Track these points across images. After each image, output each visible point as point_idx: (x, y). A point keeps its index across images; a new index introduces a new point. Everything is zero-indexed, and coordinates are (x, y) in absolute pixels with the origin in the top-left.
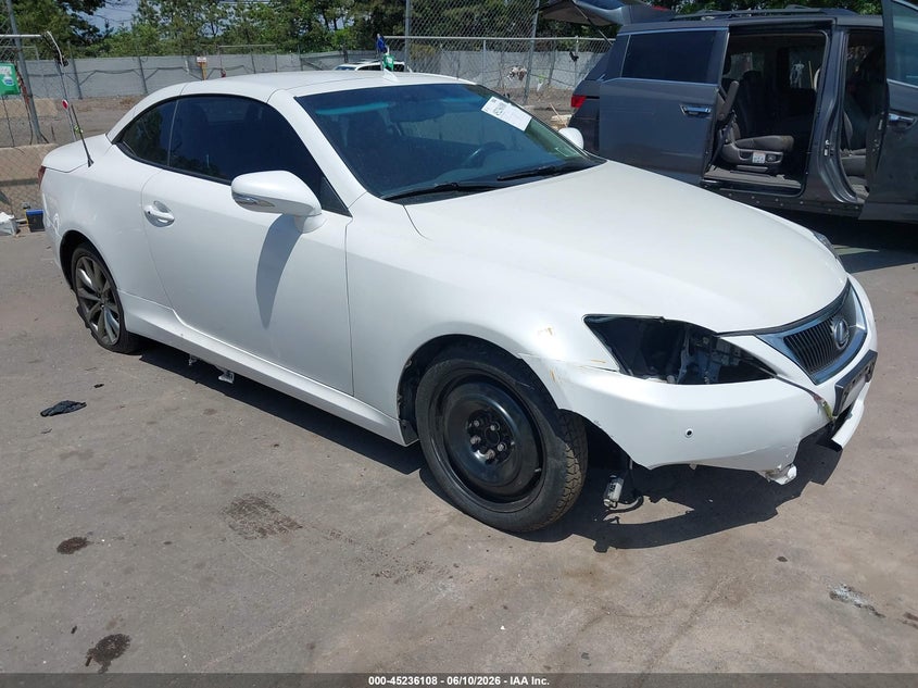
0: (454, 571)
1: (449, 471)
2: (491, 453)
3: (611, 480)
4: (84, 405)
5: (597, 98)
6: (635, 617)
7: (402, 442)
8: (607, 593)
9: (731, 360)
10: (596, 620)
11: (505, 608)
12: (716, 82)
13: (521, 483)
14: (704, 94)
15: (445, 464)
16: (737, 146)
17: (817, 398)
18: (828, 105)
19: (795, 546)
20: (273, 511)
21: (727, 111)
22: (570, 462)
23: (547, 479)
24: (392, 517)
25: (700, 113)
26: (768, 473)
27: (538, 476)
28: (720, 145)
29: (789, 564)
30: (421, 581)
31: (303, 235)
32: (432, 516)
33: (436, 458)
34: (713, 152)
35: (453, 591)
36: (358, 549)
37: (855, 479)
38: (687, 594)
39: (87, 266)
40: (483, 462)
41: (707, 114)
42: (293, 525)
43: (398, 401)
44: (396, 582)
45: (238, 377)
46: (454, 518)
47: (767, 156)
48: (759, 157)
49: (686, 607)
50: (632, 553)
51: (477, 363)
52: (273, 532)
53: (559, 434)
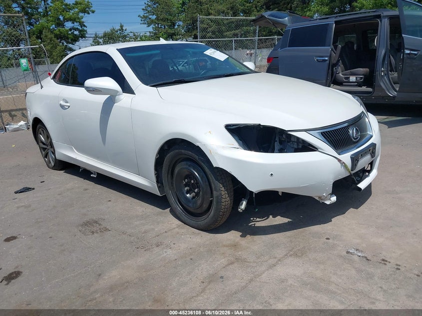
0: (173, 246)
1: (178, 205)
2: (194, 194)
3: (241, 200)
4: (34, 189)
5: (278, 58)
6: (250, 262)
7: (158, 194)
8: (240, 253)
9: (298, 145)
10: (232, 263)
11: (191, 259)
12: (330, 46)
13: (205, 206)
14: (325, 52)
15: (176, 202)
16: (343, 75)
17: (339, 161)
18: (382, 52)
19: (335, 234)
20: (100, 225)
21: (337, 59)
22: (223, 193)
23: (214, 203)
24: (152, 226)
25: (323, 60)
26: (319, 197)
27: (211, 202)
28: (334, 75)
29: (330, 241)
30: (156, 250)
31: (115, 104)
32: (169, 225)
33: (172, 200)
34: (332, 77)
35: (170, 253)
36: (132, 238)
37: (373, 207)
38: (278, 253)
39: (42, 132)
40: (191, 198)
41: (327, 60)
42: (107, 230)
43: (155, 174)
44: (146, 250)
45: (98, 174)
46: (179, 226)
47: (356, 78)
48: (353, 79)
49: (276, 258)
50: (256, 238)
51: (183, 151)
52: (97, 233)
53: (217, 180)
